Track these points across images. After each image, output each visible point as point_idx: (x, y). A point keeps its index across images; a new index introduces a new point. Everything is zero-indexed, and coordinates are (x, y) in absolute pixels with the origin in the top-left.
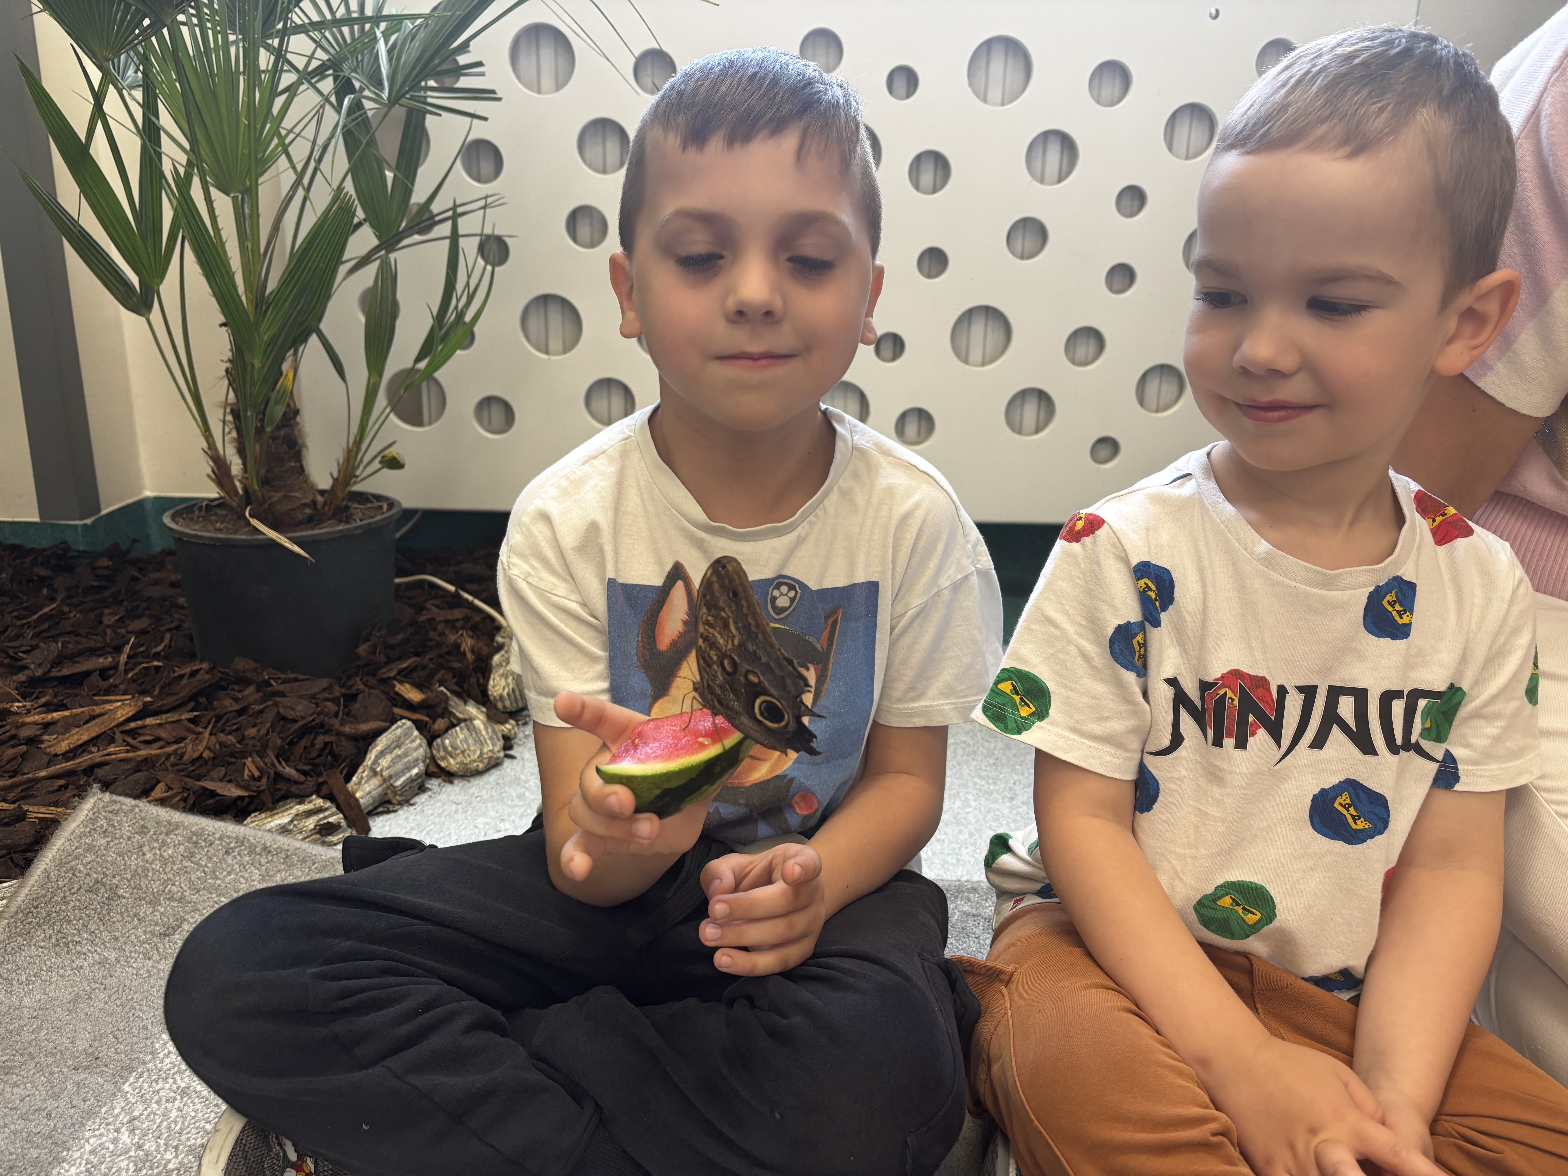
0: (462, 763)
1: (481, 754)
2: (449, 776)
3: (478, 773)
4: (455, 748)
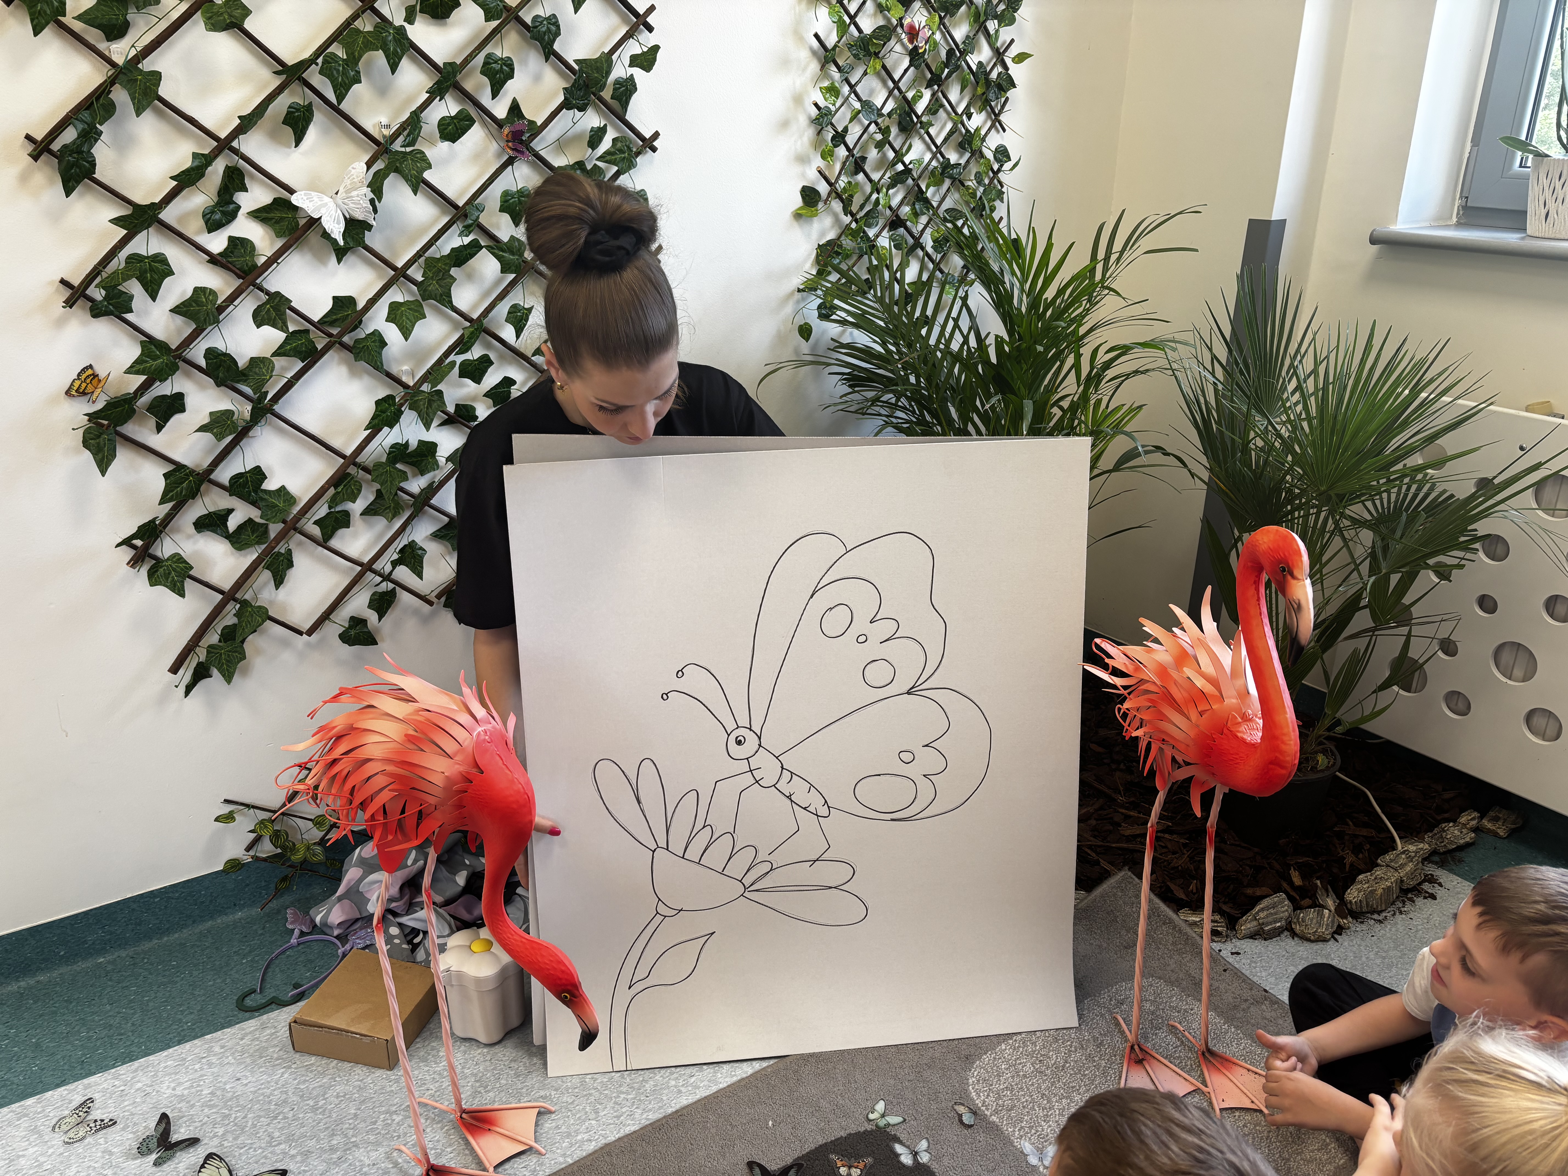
0: (1302, 931)
1: (1316, 931)
2: (1294, 934)
3: (1309, 940)
4: (1303, 921)
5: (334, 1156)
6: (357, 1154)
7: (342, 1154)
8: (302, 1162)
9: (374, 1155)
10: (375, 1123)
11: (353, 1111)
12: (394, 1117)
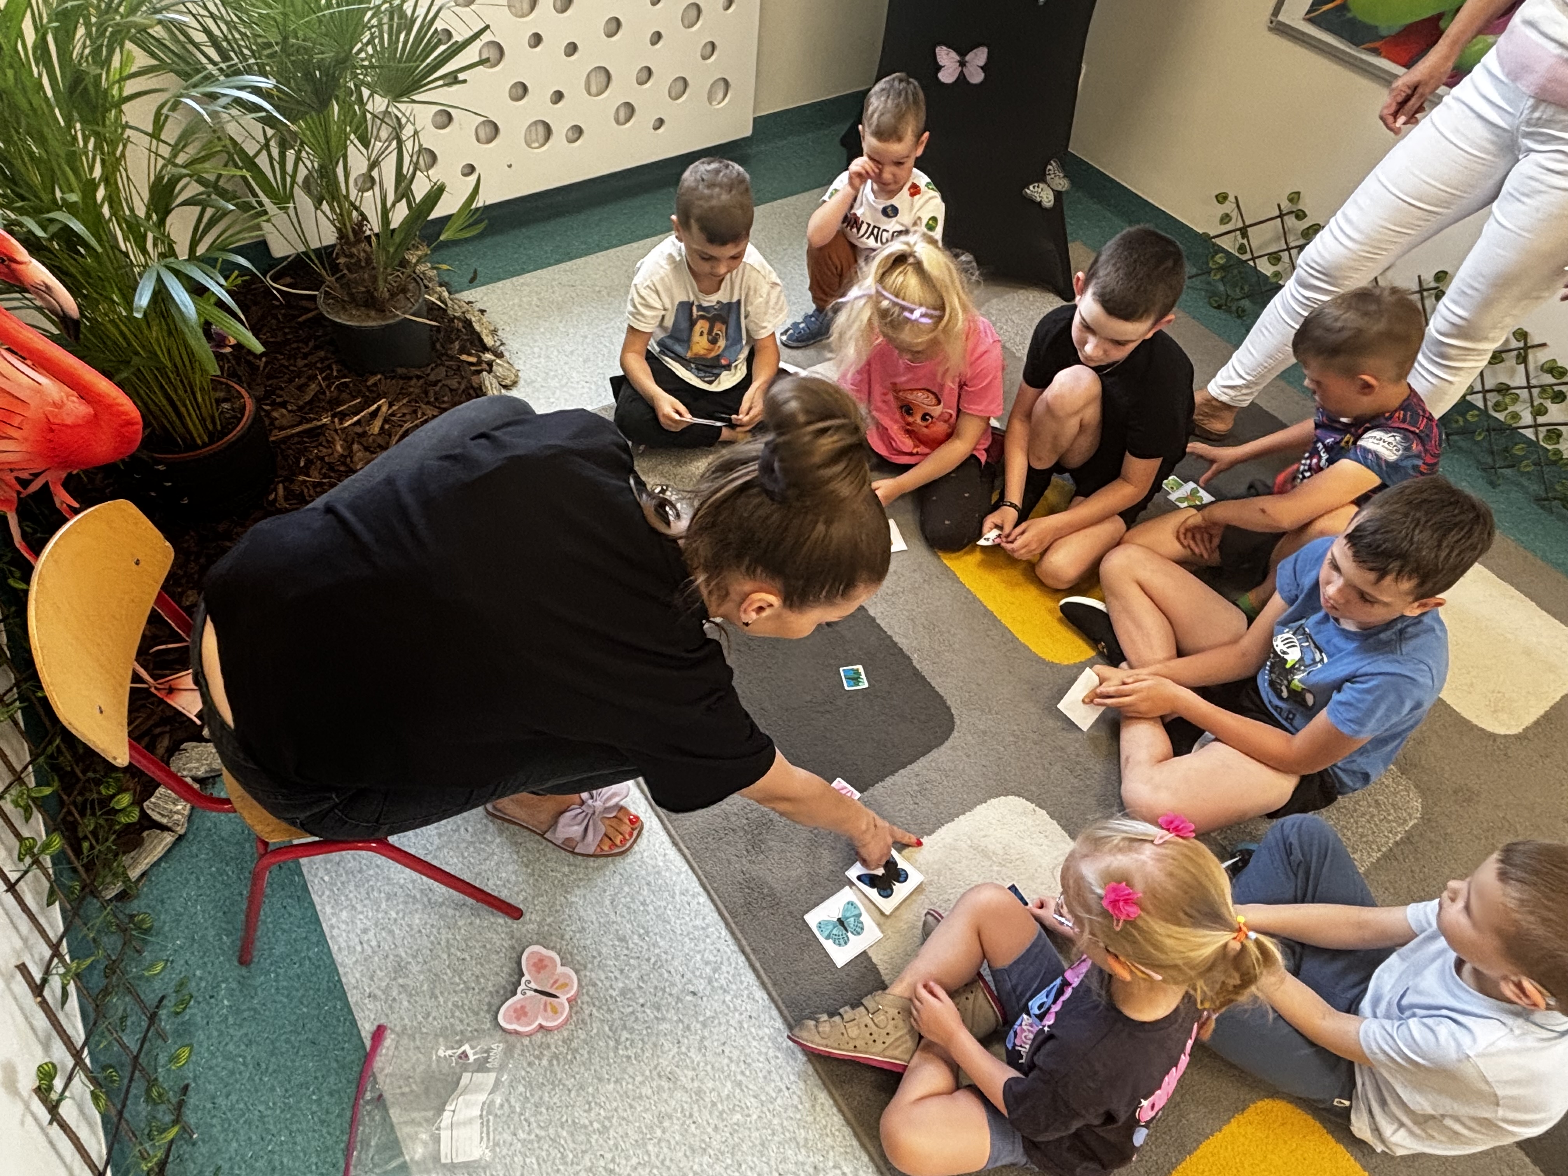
5: (666, 1087)
6: (665, 1063)
7: (664, 1079)
8: (670, 1117)
9: (667, 1045)
10: (629, 1057)
11: (612, 1085)
12: (623, 1039)
